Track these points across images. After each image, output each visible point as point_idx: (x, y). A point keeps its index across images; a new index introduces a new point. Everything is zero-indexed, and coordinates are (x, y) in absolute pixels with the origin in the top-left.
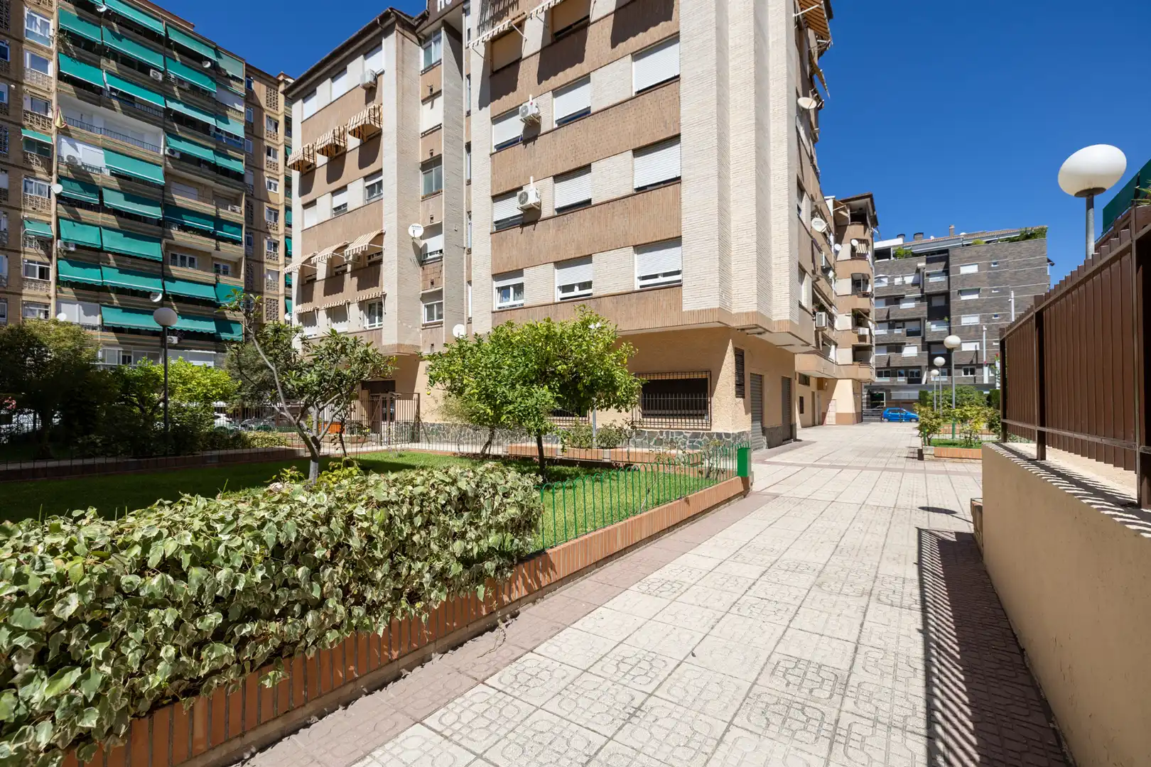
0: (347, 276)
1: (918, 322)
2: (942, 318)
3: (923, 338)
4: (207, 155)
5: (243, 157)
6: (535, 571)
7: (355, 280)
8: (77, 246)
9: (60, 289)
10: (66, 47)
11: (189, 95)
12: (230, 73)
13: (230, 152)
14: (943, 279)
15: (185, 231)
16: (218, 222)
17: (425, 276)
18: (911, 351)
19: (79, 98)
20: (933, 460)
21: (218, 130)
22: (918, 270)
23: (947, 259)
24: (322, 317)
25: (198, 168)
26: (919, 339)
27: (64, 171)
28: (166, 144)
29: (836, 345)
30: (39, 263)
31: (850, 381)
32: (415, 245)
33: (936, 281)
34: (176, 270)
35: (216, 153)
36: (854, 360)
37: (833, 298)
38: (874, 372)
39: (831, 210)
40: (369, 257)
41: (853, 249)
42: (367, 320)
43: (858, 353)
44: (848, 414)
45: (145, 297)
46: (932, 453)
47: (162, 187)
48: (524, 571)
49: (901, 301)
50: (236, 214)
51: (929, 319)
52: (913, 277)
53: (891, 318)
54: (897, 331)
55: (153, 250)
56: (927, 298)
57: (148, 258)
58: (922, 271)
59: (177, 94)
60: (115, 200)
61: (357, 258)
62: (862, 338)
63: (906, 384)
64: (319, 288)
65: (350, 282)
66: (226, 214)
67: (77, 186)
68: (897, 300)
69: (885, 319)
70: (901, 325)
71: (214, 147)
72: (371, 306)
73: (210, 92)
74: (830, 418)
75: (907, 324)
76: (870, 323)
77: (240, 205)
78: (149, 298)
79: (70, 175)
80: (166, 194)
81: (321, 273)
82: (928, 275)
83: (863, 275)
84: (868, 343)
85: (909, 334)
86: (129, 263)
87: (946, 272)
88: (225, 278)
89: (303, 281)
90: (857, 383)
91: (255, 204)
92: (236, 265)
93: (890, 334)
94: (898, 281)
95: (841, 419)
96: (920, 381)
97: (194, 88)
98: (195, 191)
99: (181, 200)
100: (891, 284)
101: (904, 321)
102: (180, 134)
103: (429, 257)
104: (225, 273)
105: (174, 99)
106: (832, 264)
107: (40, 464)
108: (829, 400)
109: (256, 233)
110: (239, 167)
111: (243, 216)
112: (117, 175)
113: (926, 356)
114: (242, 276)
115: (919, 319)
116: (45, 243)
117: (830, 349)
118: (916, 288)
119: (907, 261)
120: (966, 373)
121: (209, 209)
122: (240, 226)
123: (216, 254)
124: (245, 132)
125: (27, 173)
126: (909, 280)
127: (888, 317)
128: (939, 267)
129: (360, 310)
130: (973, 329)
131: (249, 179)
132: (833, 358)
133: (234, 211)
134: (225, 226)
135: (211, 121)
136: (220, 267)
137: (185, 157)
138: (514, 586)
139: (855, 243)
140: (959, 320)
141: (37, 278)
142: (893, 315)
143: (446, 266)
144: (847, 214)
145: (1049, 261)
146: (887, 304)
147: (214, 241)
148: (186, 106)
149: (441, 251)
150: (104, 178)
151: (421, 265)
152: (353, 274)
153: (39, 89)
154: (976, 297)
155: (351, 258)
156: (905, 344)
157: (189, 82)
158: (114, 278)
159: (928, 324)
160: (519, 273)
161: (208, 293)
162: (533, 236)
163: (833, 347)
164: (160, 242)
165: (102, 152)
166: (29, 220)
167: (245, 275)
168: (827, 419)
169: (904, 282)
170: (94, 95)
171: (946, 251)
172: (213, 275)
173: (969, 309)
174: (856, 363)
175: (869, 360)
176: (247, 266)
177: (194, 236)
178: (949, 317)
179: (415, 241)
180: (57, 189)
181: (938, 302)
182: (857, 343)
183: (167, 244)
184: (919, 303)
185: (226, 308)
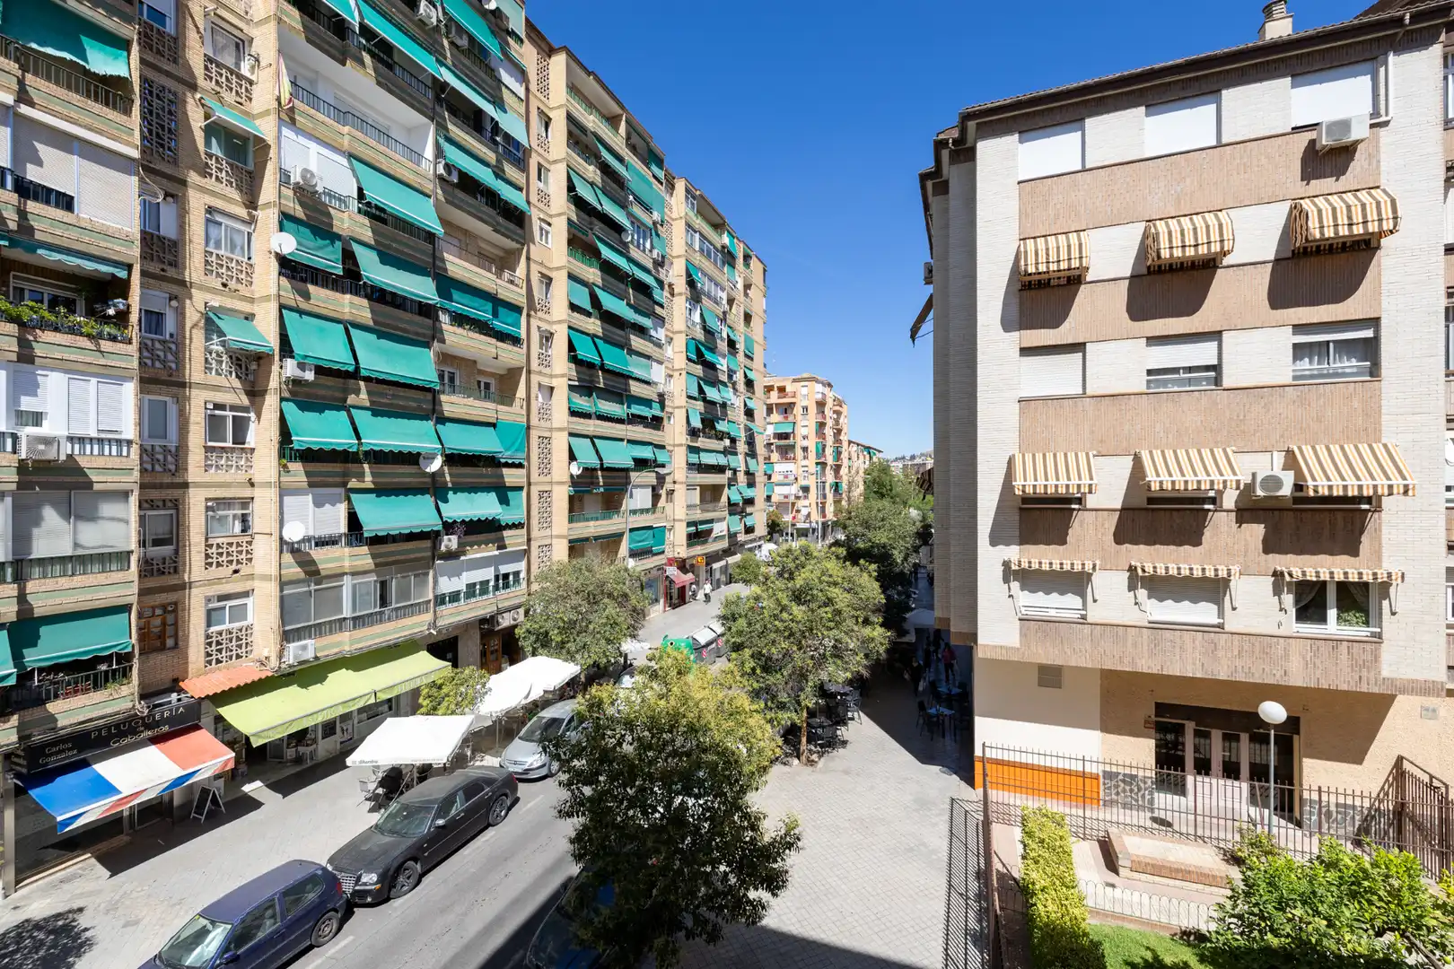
4: (489, 177)
5: (523, 182)
8: (320, 370)
9: (285, 466)
11: (462, 57)
12: (509, 25)
13: (508, 172)
15: (460, 325)
16: (496, 304)
19: (309, 40)
21: (495, 125)
25: (476, 203)
27: (291, 202)
28: (439, 152)
30: (233, 408)
34: (453, 404)
35: (495, 172)
45: (410, 463)
47: (432, 240)
50: (516, 286)
57: (415, 383)
59: (448, 53)
60: (373, 268)
65: (1237, 532)
66: (503, 287)
67: (308, 236)
71: (493, 161)
78: (417, 463)
79: (299, 212)
80: (437, 253)
92: (502, 379)
99: (454, 265)
102: (455, 135)
105: (443, 61)
116: (250, 366)
121: (487, 280)
122: (519, 310)
133: (512, 282)
134: (502, 311)
136: (481, 386)
141: (229, 444)
147: (494, 341)
148: (459, 75)
152: (1247, 517)
153: (232, 11)
164: (429, 347)
165: (344, 160)
166: (218, 312)
177: (471, 334)
180: (280, 242)
183: (439, 352)
185: (507, 465)
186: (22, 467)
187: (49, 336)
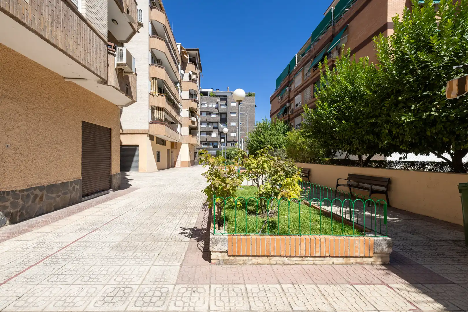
1: (217, 123)
2: (225, 123)
3: (219, 130)
14: (225, 107)
18: (214, 135)
20: (226, 262)
22: (217, 103)
23: (226, 100)
26: (217, 130)
29: (181, 125)
31: (188, 144)
33: (223, 108)
36: (190, 133)
37: (179, 99)
38: (199, 141)
39: (180, 51)
41: (190, 76)
43: (192, 131)
44: (186, 162)
46: (225, 248)
49: (211, 114)
51: (221, 123)
52: (215, 105)
53: (208, 121)
54: (210, 126)
56: (220, 114)
58: (218, 103)
62: (193, 123)
63: (212, 148)
68: (209, 113)
69: (206, 121)
70: (211, 124)
74: (178, 164)
75: (213, 124)
76: (197, 116)
82: (220, 105)
83: (194, 91)
84: (196, 126)
85: (214, 128)
87: (226, 104)
90: (191, 146)
93: (208, 127)
94: (210, 106)
95: (183, 164)
96: (217, 147)
100: (208, 107)
101: (212, 123)
106: (179, 79)
108: (178, 154)
113: (219, 138)
115: (217, 122)
117: (177, 126)
118: (217, 109)
119: (214, 98)
120: (232, 145)
126: (214, 106)
127: (207, 120)
128: (224, 102)
130: (234, 127)
132: (179, 131)
139: (191, 73)
140: (230, 124)
142: (209, 120)
144: (187, 57)
145: (255, 105)
146: (206, 115)
154: (235, 115)
156: (212, 132)
159: (220, 124)
163: (179, 125)
168: (177, 164)
169: (212, 106)
171: (226, 96)
173: (233, 120)
174: (191, 135)
175: (197, 135)
178: (227, 123)
181: (224, 116)
182: (191, 124)
184: (217, 115)
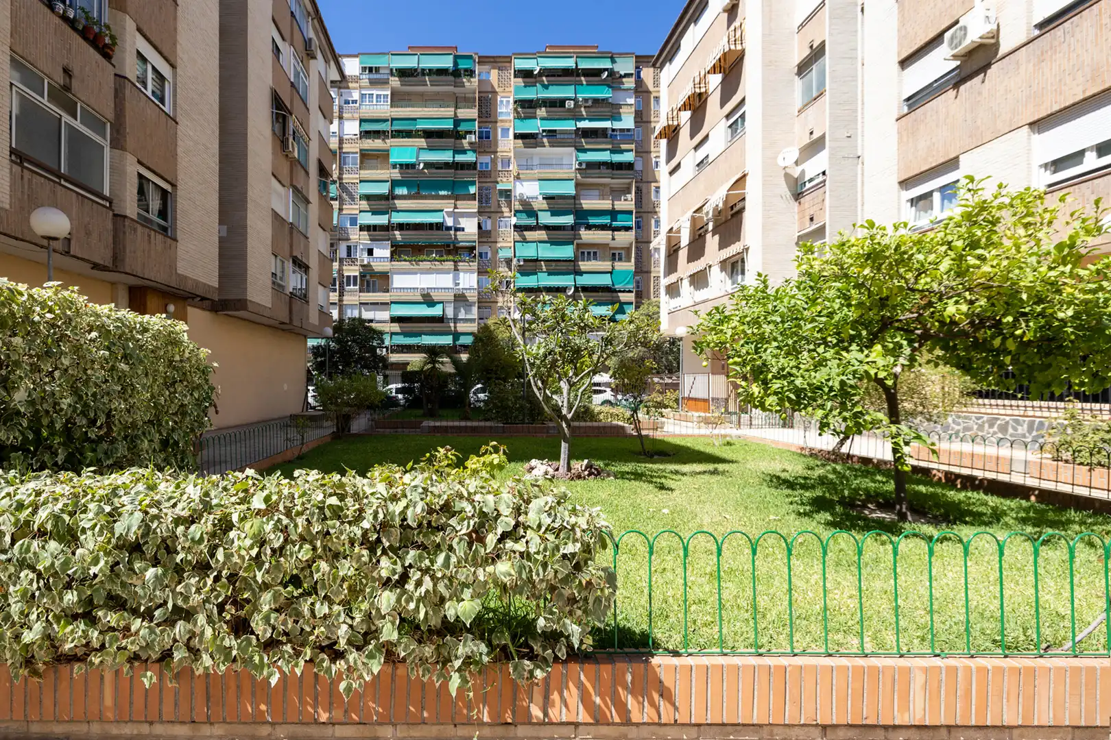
0: (709, 236)
4: (605, 156)
5: (633, 146)
6: (615, 687)
7: (717, 237)
8: (524, 261)
10: (518, 113)
11: (592, 109)
12: (622, 73)
13: (623, 147)
15: (590, 229)
16: (613, 213)
17: (802, 212)
19: (526, 147)
21: (613, 130)
24: (686, 287)
25: (598, 171)
27: (518, 206)
28: (577, 159)
32: (787, 176)
34: (584, 265)
35: (613, 151)
40: (732, 208)
42: (729, 282)
45: (563, 292)
47: (574, 198)
48: (582, 677)
50: (627, 203)
55: (567, 252)
57: (565, 259)
59: (584, 113)
60: (546, 219)
61: (718, 213)
64: (683, 255)
65: (712, 242)
66: (620, 205)
67: (524, 215)
71: (610, 147)
72: (734, 265)
73: (607, 99)
77: (630, 193)
78: (566, 292)
79: (521, 208)
80: (577, 202)
81: (685, 240)
86: (556, 267)
88: (620, 263)
89: (669, 251)
91: (644, 186)
92: (628, 249)
97: (596, 101)
98: (597, 192)
99: (587, 204)
102: (586, 147)
103: (808, 185)
104: (620, 259)
105: (582, 119)
107: (463, 424)
109: (644, 215)
110: (628, 157)
111: (633, 202)
112: (548, 198)
114: (633, 260)
116: (508, 262)
121: (606, 204)
122: (630, 212)
123: (613, 244)
124: (635, 122)
125: (499, 215)
129: (722, 271)
131: (638, 167)
133: (625, 200)
134: (619, 216)
135: (606, 124)
136: (616, 255)
137: (591, 165)
138: (555, 696)
143: (831, 191)
147: (610, 232)
148: (590, 120)
149: (824, 173)
150: (539, 204)
151: (796, 200)
152: (714, 232)
153: (505, 152)
155: (710, 215)
157: (590, 98)
158: (546, 280)
160: (952, 164)
161: (605, 280)
162: (980, 93)
164: (572, 243)
165: (537, 183)
166: (501, 248)
167: (636, 258)
170: (532, 141)
172: (610, 263)
176: (637, 248)
177: (596, 232)
179: (788, 170)
180: (514, 220)
183: (577, 244)
185: (620, 291)
186: (455, 296)
187: (461, 264)
